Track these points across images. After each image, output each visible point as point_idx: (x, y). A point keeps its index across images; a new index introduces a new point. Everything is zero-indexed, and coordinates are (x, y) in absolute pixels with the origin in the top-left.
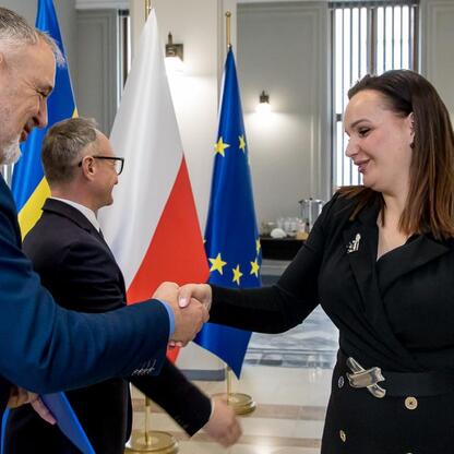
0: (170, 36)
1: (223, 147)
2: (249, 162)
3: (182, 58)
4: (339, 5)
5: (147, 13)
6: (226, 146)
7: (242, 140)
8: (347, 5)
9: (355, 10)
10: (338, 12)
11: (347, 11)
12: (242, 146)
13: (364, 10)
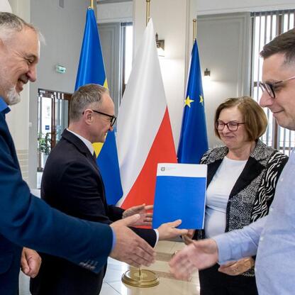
0: (157, 35)
1: (189, 102)
2: (205, 111)
3: (163, 48)
4: (258, 14)
5: (147, 21)
6: (192, 101)
7: (201, 97)
8: (263, 13)
9: (269, 17)
10: (257, 18)
11: (263, 18)
12: (201, 101)
13: (275, 17)
